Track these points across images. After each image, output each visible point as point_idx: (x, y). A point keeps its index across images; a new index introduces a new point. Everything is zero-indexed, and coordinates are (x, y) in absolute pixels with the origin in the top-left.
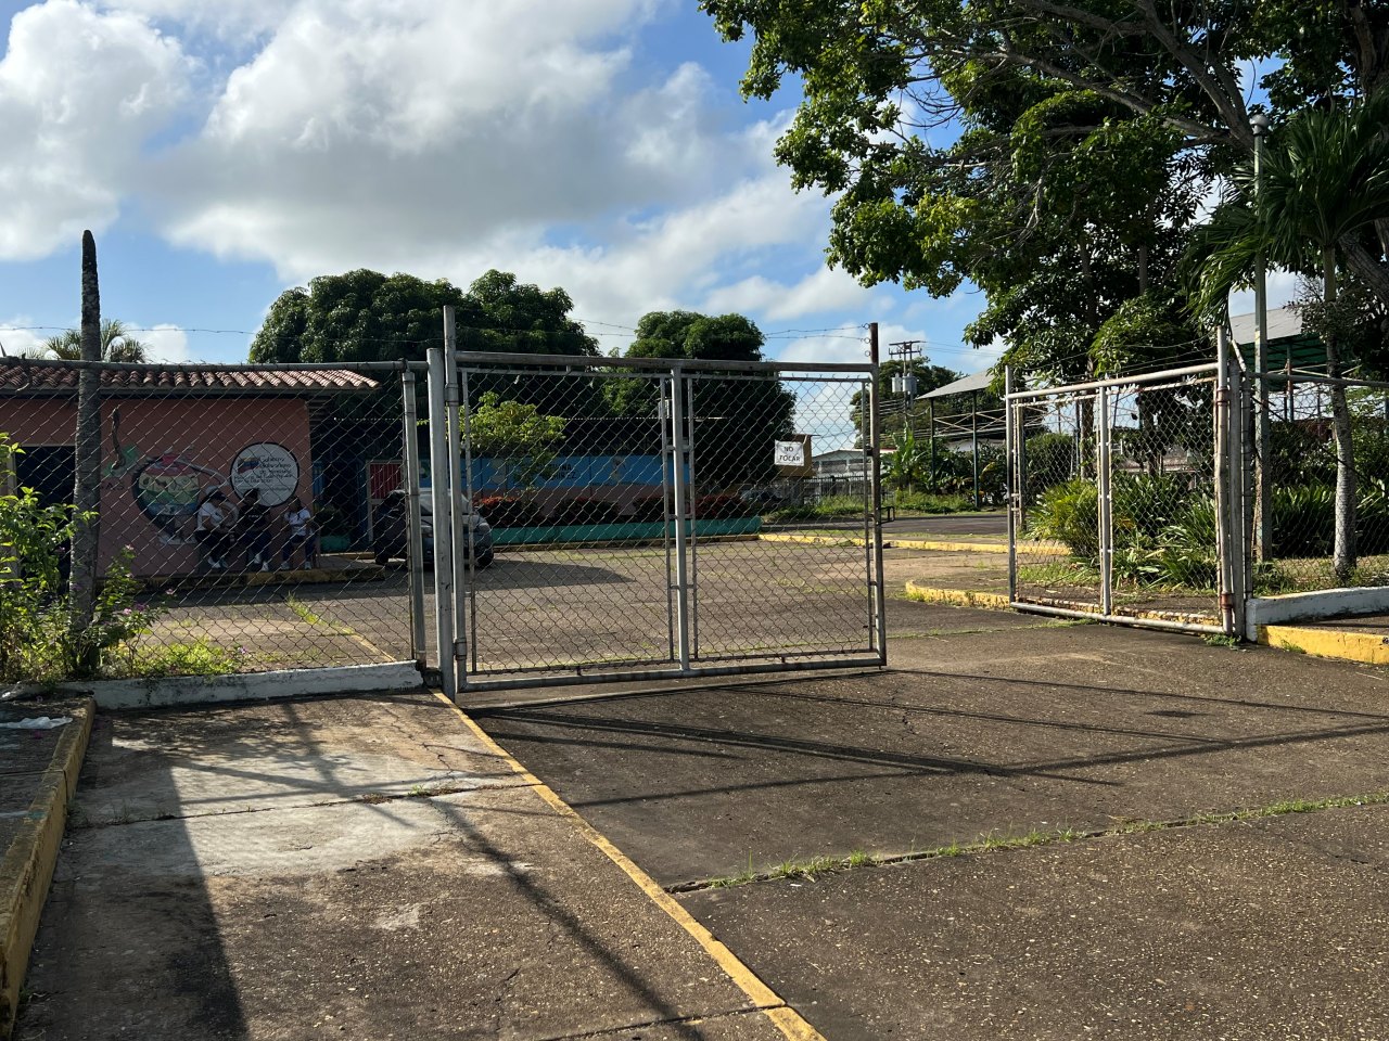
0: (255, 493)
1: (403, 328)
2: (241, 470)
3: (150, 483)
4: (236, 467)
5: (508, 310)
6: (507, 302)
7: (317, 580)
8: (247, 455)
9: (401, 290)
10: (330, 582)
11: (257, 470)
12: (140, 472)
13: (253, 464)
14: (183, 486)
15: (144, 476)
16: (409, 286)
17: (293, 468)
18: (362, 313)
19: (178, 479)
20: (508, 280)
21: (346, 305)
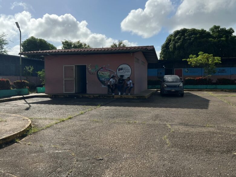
0: (122, 76)
1: (190, 39)
2: (119, 70)
3: (100, 73)
4: (118, 70)
5: (217, 34)
6: (217, 32)
7: (130, 98)
8: (120, 67)
9: (191, 31)
10: (133, 99)
11: (122, 71)
12: (98, 71)
13: (122, 69)
14: (107, 74)
15: (99, 72)
16: (193, 30)
17: (130, 70)
18: (182, 37)
19: (106, 73)
20: (219, 27)
21: (179, 36)
